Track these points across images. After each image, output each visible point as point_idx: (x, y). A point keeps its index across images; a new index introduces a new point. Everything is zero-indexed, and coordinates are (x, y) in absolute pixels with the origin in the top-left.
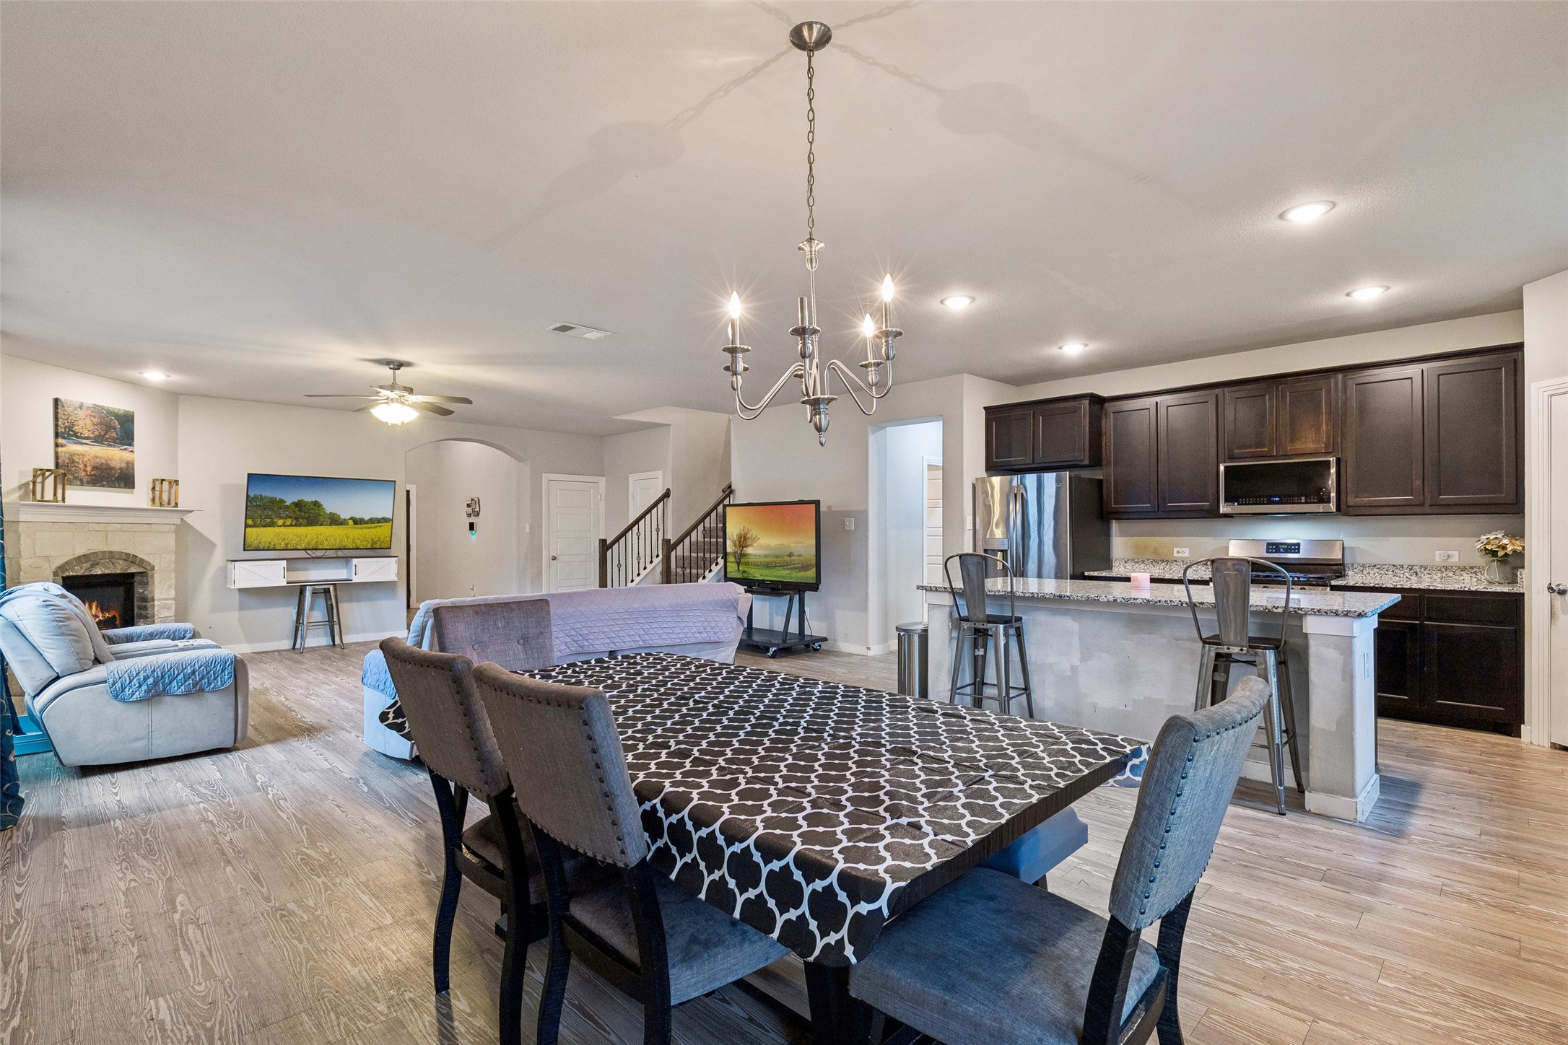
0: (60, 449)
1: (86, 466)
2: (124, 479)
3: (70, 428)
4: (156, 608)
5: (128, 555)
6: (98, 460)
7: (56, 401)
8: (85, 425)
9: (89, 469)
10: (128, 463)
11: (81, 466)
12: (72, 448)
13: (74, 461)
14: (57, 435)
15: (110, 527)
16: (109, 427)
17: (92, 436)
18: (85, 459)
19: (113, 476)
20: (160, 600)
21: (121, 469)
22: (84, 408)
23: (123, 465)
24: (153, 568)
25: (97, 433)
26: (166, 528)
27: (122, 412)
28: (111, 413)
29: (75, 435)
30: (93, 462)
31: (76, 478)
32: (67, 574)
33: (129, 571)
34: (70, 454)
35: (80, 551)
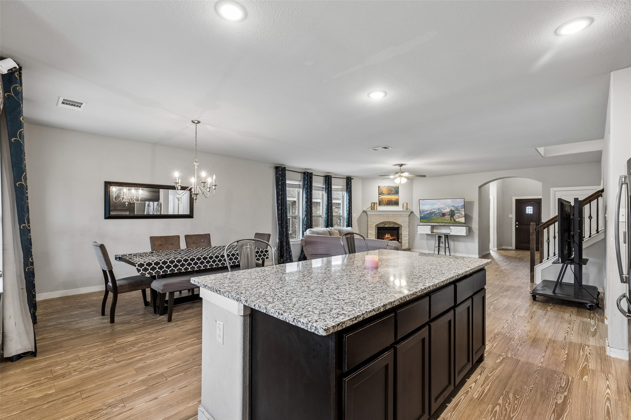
0: (379, 197)
2: (396, 203)
3: (382, 192)
4: (403, 237)
5: (394, 222)
6: (389, 199)
7: (379, 186)
8: (385, 191)
9: (386, 201)
10: (397, 199)
11: (384, 201)
12: (382, 197)
13: (382, 200)
14: (379, 194)
15: (390, 215)
16: (392, 191)
18: (385, 199)
19: (392, 203)
20: (404, 235)
21: (395, 201)
22: (385, 187)
23: (395, 200)
24: (402, 226)
25: (388, 193)
26: (406, 216)
27: (395, 187)
28: (392, 187)
29: (383, 194)
30: (387, 200)
31: (383, 204)
32: (378, 226)
33: (395, 227)
34: (382, 198)
35: (382, 221)
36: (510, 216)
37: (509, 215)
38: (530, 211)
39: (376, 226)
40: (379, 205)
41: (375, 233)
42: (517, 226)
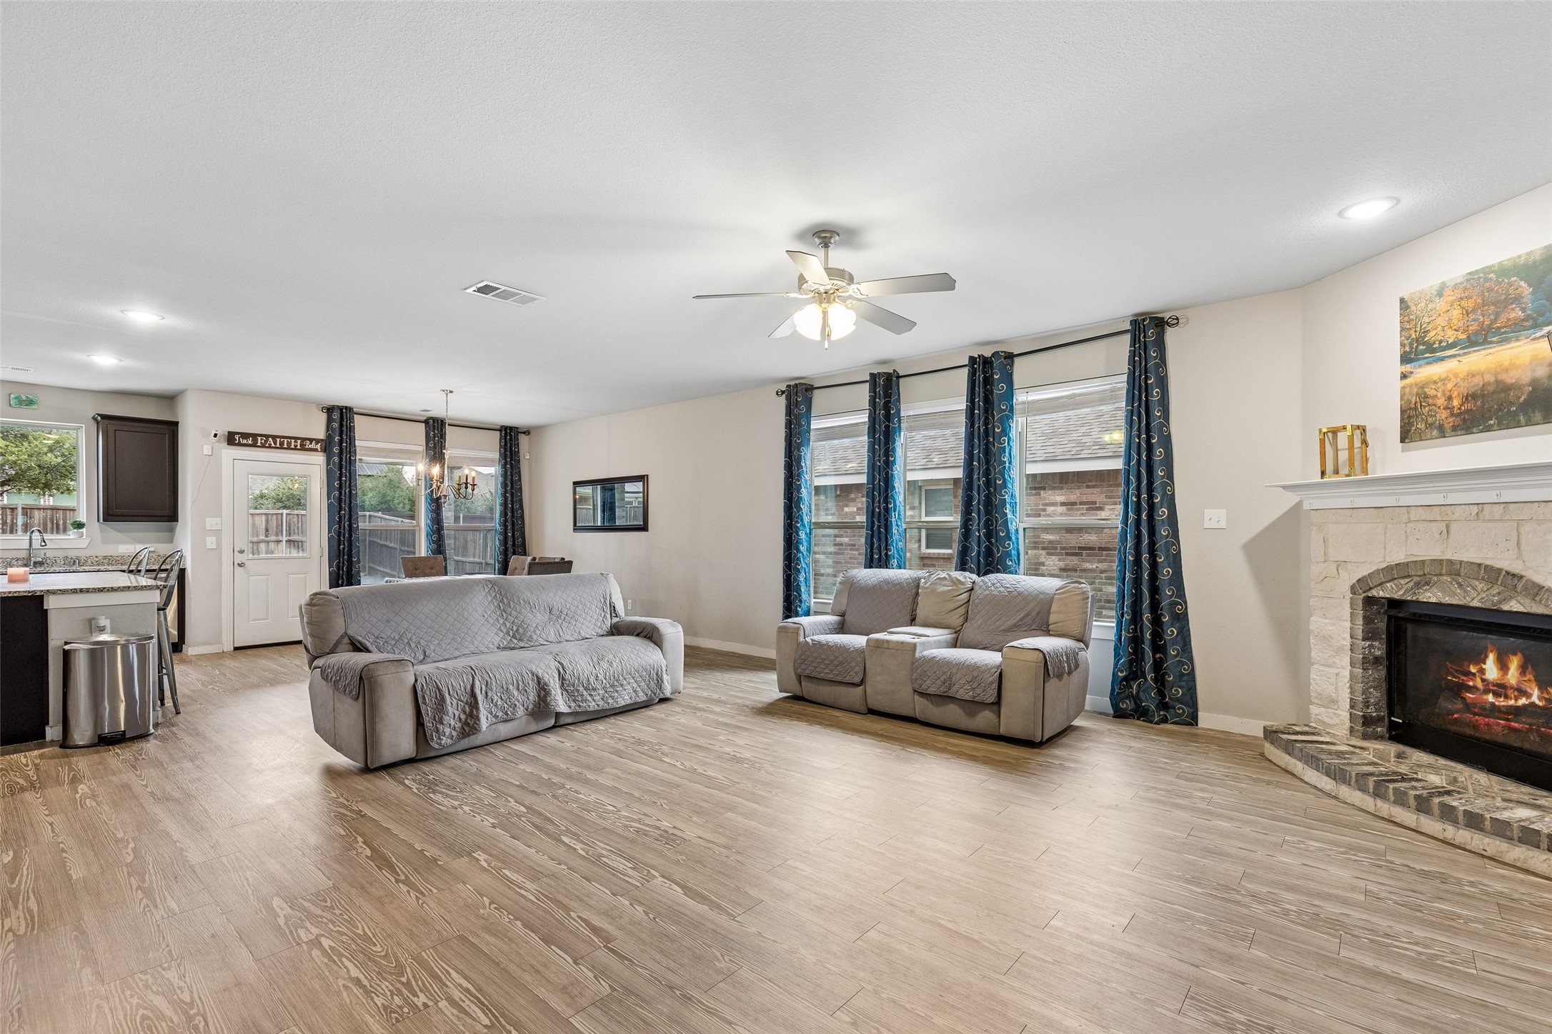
0: (1406, 382)
1: (1450, 398)
2: (1542, 404)
3: (1422, 339)
6: (1477, 380)
7: (1402, 301)
8: (1445, 321)
9: (1456, 403)
11: (1441, 402)
12: (1426, 372)
13: (1426, 397)
14: (1405, 359)
15: (1459, 511)
17: (1463, 336)
18: (1449, 386)
19: (1512, 403)
21: (1535, 383)
22: (1447, 292)
25: (1474, 327)
28: (1504, 271)
29: (1431, 348)
30: (1463, 388)
31: (1430, 426)
32: (1374, 593)
33: (1506, 607)
34: (1422, 386)
35: (1398, 557)
39: (1353, 589)
40: (1406, 435)
41: (1348, 636)
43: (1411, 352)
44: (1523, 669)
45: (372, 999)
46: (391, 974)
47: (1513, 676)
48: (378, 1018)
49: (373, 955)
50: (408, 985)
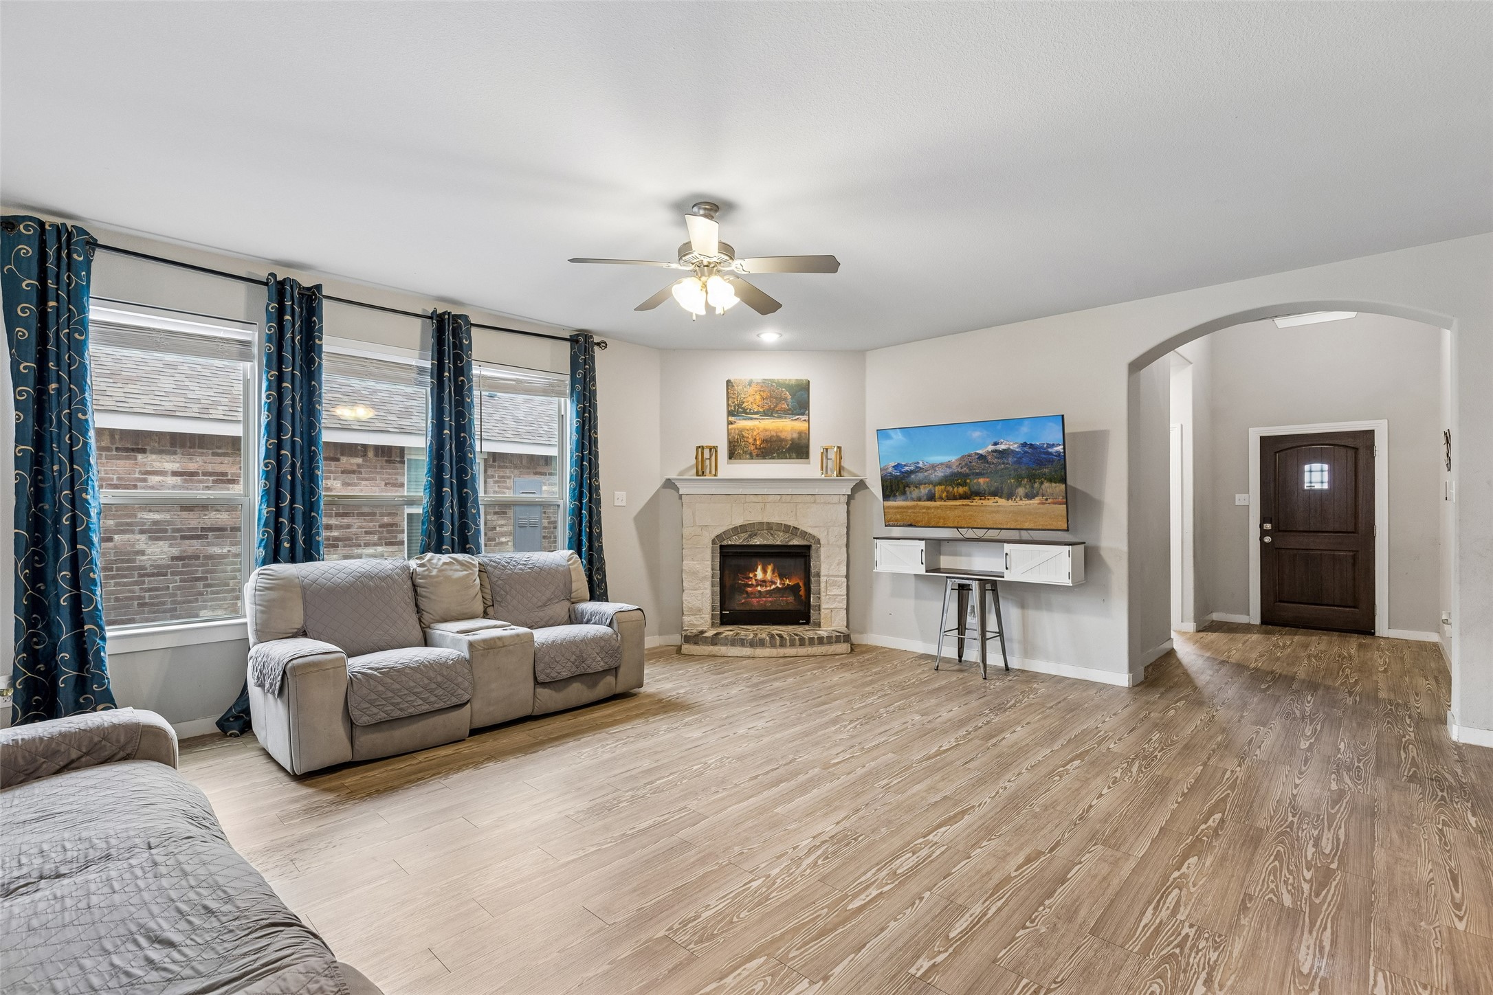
0: (730, 427)
1: (755, 440)
2: (798, 449)
3: (739, 406)
4: (823, 585)
5: (788, 527)
6: (768, 433)
7: (728, 382)
8: (752, 400)
9: (758, 443)
10: (800, 433)
11: (751, 440)
12: (742, 424)
13: (743, 437)
14: (730, 413)
15: (771, 498)
16: (781, 399)
17: (761, 410)
18: (755, 433)
19: (784, 448)
20: (828, 576)
21: (792, 440)
22: (753, 385)
23: (795, 436)
24: (818, 541)
25: (766, 407)
26: (836, 499)
27: (793, 382)
28: (780, 384)
29: (745, 411)
30: (762, 436)
31: (745, 452)
32: (725, 543)
33: (791, 543)
34: (741, 431)
35: (739, 521)
36: (1240, 499)
37: (1237, 496)
38: (1319, 480)
39: (714, 542)
40: (732, 455)
41: (710, 569)
42: (1267, 539)
43: (734, 411)
44: (773, 571)
45: (1216, 961)
46: (1178, 963)
47: (769, 576)
48: (1230, 948)
49: (1167, 988)
50: (1181, 946)
